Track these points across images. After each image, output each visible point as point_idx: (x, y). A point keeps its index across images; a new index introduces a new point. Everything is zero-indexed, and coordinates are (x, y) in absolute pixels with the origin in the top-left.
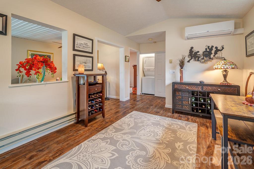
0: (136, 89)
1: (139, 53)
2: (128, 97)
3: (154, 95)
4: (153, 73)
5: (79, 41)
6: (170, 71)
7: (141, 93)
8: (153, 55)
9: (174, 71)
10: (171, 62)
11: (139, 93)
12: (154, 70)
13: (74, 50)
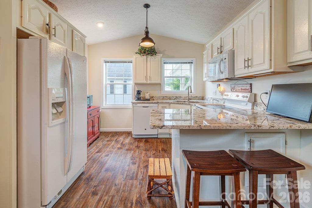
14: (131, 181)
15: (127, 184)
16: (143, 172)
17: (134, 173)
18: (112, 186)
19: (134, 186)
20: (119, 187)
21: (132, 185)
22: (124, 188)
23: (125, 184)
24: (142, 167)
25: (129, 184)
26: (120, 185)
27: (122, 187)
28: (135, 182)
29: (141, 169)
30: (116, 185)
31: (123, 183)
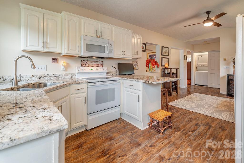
0: (190, 81)
1: (193, 52)
2: (186, 85)
3: (207, 86)
4: (207, 68)
5: (164, 50)
6: (225, 66)
7: (194, 84)
8: (207, 53)
9: (228, 66)
10: (225, 60)
11: (192, 84)
12: (207, 66)
13: (162, 55)
14: (176, 142)
15: (180, 142)
16: (161, 143)
17: (169, 147)
18: (194, 147)
19: (175, 138)
20: (188, 143)
21: (177, 139)
22: (184, 140)
23: (182, 142)
24: (157, 148)
25: (179, 141)
26: (187, 144)
27: (186, 142)
28: (173, 140)
29: (159, 147)
30: (191, 146)
31: (184, 145)
